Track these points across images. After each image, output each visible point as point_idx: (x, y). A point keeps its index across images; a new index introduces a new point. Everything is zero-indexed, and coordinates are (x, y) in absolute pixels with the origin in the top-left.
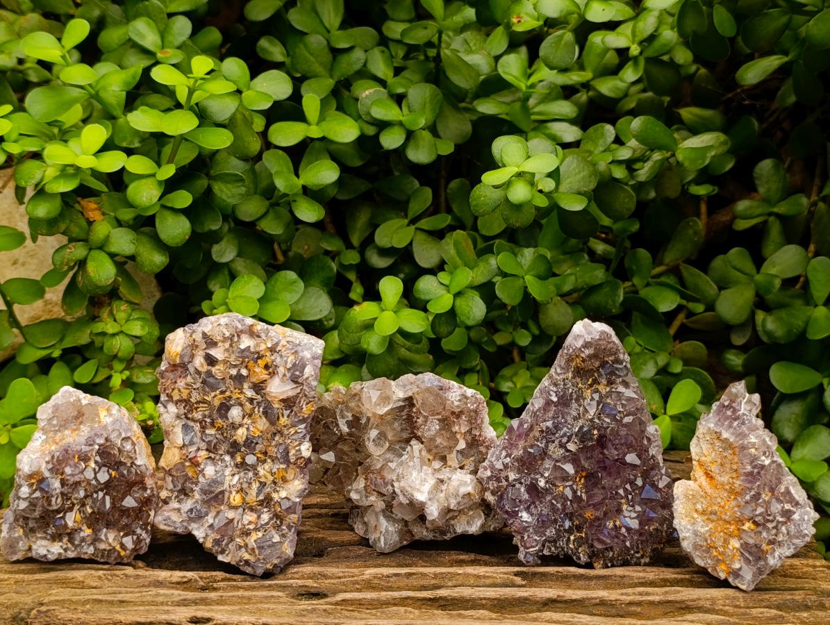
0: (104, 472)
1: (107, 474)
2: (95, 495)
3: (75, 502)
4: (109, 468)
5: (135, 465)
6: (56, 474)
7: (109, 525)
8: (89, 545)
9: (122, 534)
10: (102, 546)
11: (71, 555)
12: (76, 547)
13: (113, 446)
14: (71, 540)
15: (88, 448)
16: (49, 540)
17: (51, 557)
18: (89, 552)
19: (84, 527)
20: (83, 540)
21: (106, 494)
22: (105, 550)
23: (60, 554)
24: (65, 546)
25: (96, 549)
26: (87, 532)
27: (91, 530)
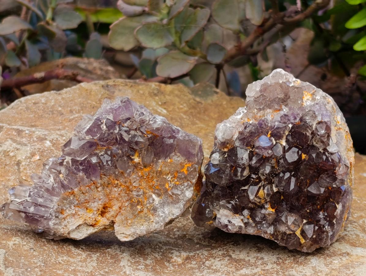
0: (294, 152)
1: (296, 155)
2: (281, 175)
3: (262, 178)
4: (300, 149)
5: (328, 151)
6: (247, 146)
7: (292, 209)
8: (270, 225)
9: (305, 221)
10: (283, 229)
11: (251, 231)
12: (257, 223)
13: (306, 126)
14: (253, 216)
15: (282, 125)
16: (230, 210)
17: (232, 229)
18: (269, 232)
19: (268, 206)
20: (264, 218)
21: (294, 176)
22: (285, 233)
23: (240, 227)
24: (246, 221)
25: (275, 231)
26: (269, 210)
27: (274, 211)
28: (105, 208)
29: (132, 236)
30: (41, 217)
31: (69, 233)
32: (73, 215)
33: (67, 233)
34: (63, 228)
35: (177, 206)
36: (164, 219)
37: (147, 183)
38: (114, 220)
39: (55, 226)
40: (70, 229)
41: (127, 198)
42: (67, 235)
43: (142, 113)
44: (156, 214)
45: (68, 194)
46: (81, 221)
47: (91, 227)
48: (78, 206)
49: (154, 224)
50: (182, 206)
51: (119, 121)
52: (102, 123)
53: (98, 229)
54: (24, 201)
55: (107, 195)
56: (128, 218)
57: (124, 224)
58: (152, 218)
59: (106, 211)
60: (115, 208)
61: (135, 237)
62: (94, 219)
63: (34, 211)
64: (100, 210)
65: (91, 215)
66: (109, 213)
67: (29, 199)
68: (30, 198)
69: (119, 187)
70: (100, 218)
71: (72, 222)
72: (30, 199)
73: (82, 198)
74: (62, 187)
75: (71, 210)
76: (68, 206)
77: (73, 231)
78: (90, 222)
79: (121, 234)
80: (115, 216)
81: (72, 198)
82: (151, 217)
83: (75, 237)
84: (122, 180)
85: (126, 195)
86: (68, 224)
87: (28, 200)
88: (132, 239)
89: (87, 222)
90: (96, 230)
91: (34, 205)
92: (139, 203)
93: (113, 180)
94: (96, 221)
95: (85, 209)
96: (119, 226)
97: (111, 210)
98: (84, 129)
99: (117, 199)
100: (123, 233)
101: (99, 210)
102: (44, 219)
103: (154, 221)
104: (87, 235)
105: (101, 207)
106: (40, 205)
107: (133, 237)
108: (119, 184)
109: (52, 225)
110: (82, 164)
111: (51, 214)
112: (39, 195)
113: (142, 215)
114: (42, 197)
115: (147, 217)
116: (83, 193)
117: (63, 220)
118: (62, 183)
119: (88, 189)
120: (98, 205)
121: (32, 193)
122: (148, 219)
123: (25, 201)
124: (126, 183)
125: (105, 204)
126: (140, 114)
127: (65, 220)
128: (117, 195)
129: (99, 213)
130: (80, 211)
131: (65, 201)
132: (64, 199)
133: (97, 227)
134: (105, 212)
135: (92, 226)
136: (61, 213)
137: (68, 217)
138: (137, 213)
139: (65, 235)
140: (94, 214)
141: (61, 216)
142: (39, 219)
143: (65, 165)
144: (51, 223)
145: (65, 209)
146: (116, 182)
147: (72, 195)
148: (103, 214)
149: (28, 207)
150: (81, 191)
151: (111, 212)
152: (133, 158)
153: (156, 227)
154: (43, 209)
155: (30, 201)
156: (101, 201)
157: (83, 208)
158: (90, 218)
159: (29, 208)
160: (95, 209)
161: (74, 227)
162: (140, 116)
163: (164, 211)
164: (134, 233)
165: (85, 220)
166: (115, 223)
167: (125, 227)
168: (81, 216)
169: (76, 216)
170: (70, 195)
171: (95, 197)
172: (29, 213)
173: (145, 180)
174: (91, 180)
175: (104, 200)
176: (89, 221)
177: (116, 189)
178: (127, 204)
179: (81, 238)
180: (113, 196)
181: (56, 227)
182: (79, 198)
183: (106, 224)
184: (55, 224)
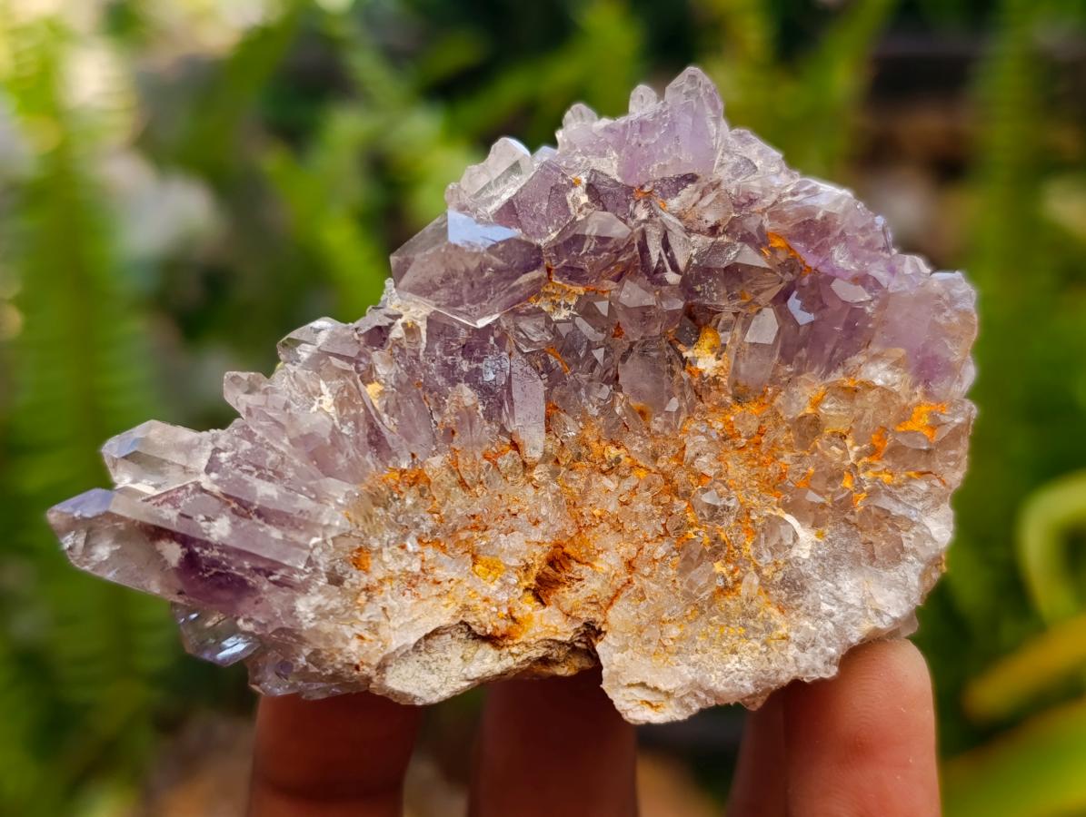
28: (559, 559)
29: (680, 702)
30: (257, 570)
31: (382, 667)
32: (411, 581)
33: (375, 661)
34: (361, 637)
35: (892, 574)
36: (839, 629)
37: (753, 466)
38: (599, 618)
39: (324, 622)
40: (394, 645)
41: (657, 524)
42: (373, 673)
43: (748, 162)
44: (799, 606)
45: (393, 483)
46: (445, 611)
47: (487, 647)
48: (436, 543)
49: (792, 651)
50: (914, 580)
51: (642, 187)
52: (573, 185)
53: (519, 660)
54: (185, 487)
55: (572, 505)
56: (665, 616)
57: (649, 641)
58: (779, 622)
59: (563, 575)
60: (609, 563)
61: (696, 707)
62: (505, 611)
63: (231, 536)
64: (535, 570)
65: (494, 588)
66: (577, 585)
67: (206, 481)
68: (214, 476)
69: (625, 477)
70: (528, 607)
71: (401, 613)
72: (216, 482)
73: (458, 505)
74: (371, 443)
75: (401, 558)
76: (389, 535)
77: (403, 655)
78: (488, 620)
79: (630, 686)
80: (608, 602)
81: (409, 501)
82: (777, 618)
83: (407, 690)
84: (636, 446)
85: (658, 511)
86: (383, 619)
87: (206, 486)
88: (680, 718)
89: (470, 619)
90: (509, 662)
91: (234, 511)
92: (717, 549)
93: (599, 442)
94: (514, 619)
95: (469, 556)
96: (624, 648)
97: (585, 571)
98: (490, 201)
99: (618, 528)
100: (643, 685)
101: (527, 568)
102: (275, 582)
103: (792, 635)
104: (466, 684)
105: (538, 557)
106: (259, 513)
107: (688, 707)
108: (626, 462)
109: (311, 616)
110: (472, 351)
111: (310, 562)
112: (258, 468)
113: (732, 605)
114: (276, 476)
115: (752, 616)
116: (462, 483)
117: (363, 598)
118: (372, 425)
119: (489, 466)
120: (525, 548)
121: (223, 456)
122: (760, 626)
123: (191, 487)
124: (655, 457)
125: (559, 546)
126: (737, 166)
127: (370, 599)
128: (613, 507)
129: (526, 583)
130: (441, 566)
131: (380, 511)
132: (376, 499)
133: (514, 650)
134: (558, 583)
135: (493, 640)
136: (357, 563)
137: (387, 588)
138: (705, 595)
139: (366, 670)
140: (505, 585)
141: (355, 579)
142: (252, 581)
143: (397, 343)
144: (305, 607)
145: (376, 544)
146: (613, 452)
147: (411, 486)
148: (542, 589)
149: (201, 517)
150: (453, 474)
151: (592, 581)
152: (688, 354)
153: (803, 665)
154: (276, 534)
155: (216, 489)
156: (542, 526)
157: (459, 552)
158: (486, 600)
159: (208, 519)
160: (514, 562)
161: (413, 640)
162: (739, 175)
163: (838, 593)
164: (696, 687)
165: (466, 608)
166: (599, 632)
167: (647, 654)
168: (446, 586)
169: (423, 589)
170: (402, 488)
171: (514, 510)
172: (206, 545)
173: (745, 453)
174: (503, 430)
175: (555, 523)
176: (484, 616)
177: (609, 483)
178: (661, 551)
179: (434, 699)
180: (597, 512)
181: (327, 627)
182: (443, 504)
183: (559, 638)
184: (322, 614)
